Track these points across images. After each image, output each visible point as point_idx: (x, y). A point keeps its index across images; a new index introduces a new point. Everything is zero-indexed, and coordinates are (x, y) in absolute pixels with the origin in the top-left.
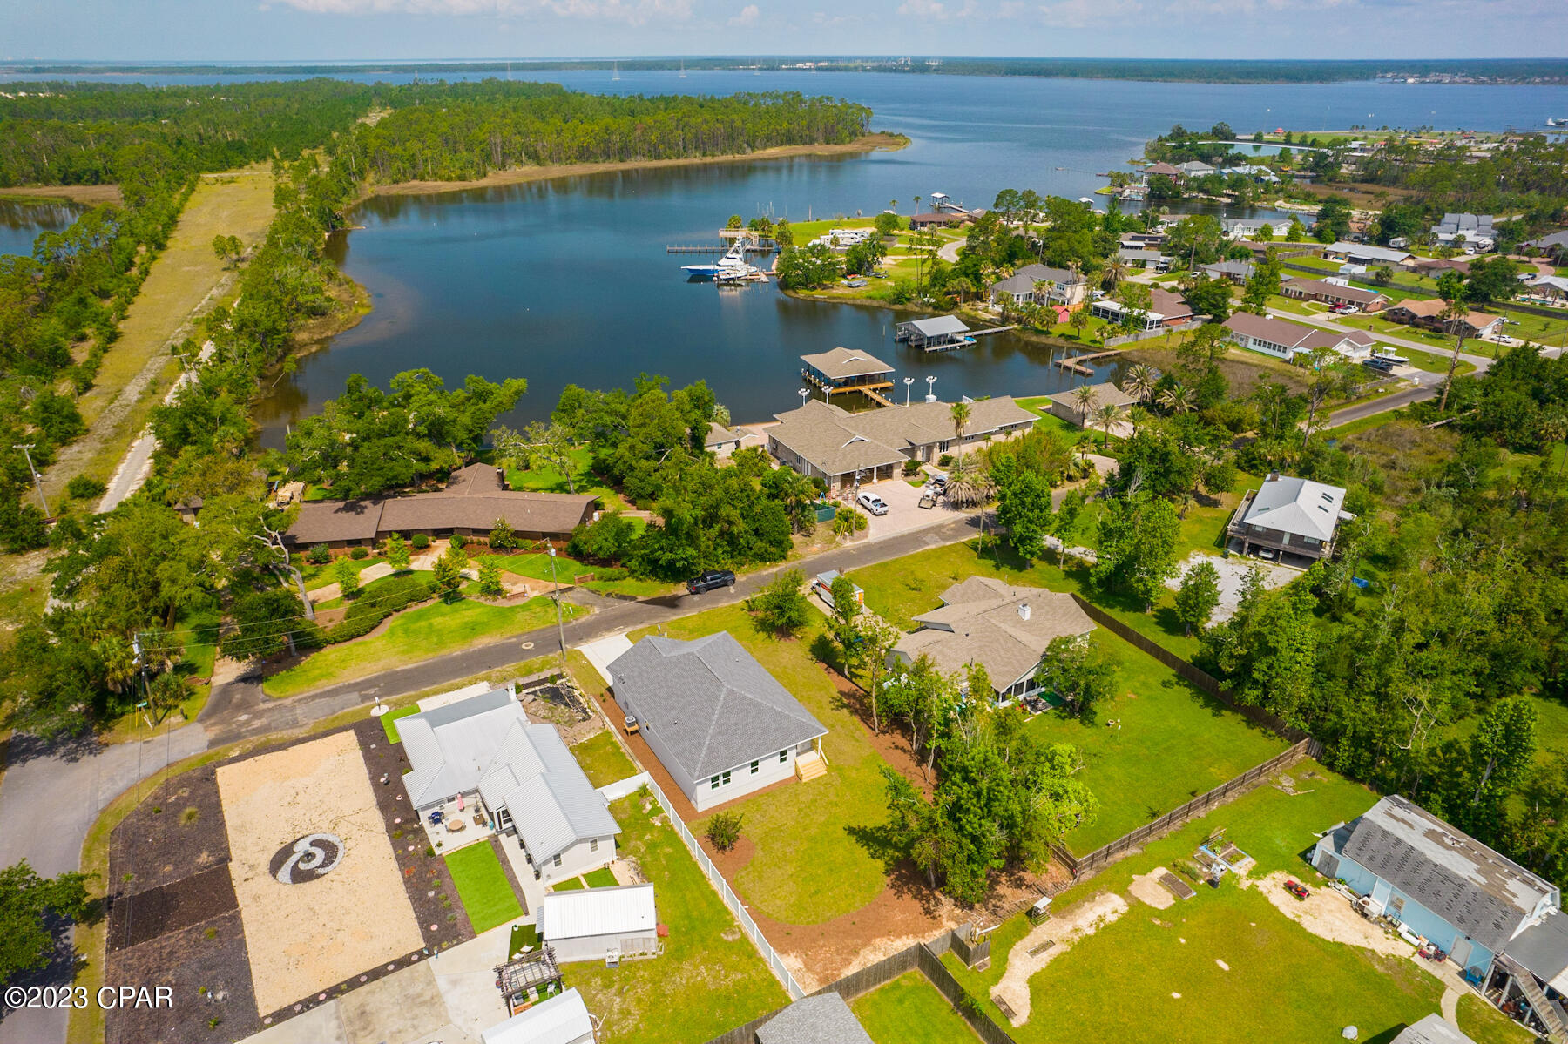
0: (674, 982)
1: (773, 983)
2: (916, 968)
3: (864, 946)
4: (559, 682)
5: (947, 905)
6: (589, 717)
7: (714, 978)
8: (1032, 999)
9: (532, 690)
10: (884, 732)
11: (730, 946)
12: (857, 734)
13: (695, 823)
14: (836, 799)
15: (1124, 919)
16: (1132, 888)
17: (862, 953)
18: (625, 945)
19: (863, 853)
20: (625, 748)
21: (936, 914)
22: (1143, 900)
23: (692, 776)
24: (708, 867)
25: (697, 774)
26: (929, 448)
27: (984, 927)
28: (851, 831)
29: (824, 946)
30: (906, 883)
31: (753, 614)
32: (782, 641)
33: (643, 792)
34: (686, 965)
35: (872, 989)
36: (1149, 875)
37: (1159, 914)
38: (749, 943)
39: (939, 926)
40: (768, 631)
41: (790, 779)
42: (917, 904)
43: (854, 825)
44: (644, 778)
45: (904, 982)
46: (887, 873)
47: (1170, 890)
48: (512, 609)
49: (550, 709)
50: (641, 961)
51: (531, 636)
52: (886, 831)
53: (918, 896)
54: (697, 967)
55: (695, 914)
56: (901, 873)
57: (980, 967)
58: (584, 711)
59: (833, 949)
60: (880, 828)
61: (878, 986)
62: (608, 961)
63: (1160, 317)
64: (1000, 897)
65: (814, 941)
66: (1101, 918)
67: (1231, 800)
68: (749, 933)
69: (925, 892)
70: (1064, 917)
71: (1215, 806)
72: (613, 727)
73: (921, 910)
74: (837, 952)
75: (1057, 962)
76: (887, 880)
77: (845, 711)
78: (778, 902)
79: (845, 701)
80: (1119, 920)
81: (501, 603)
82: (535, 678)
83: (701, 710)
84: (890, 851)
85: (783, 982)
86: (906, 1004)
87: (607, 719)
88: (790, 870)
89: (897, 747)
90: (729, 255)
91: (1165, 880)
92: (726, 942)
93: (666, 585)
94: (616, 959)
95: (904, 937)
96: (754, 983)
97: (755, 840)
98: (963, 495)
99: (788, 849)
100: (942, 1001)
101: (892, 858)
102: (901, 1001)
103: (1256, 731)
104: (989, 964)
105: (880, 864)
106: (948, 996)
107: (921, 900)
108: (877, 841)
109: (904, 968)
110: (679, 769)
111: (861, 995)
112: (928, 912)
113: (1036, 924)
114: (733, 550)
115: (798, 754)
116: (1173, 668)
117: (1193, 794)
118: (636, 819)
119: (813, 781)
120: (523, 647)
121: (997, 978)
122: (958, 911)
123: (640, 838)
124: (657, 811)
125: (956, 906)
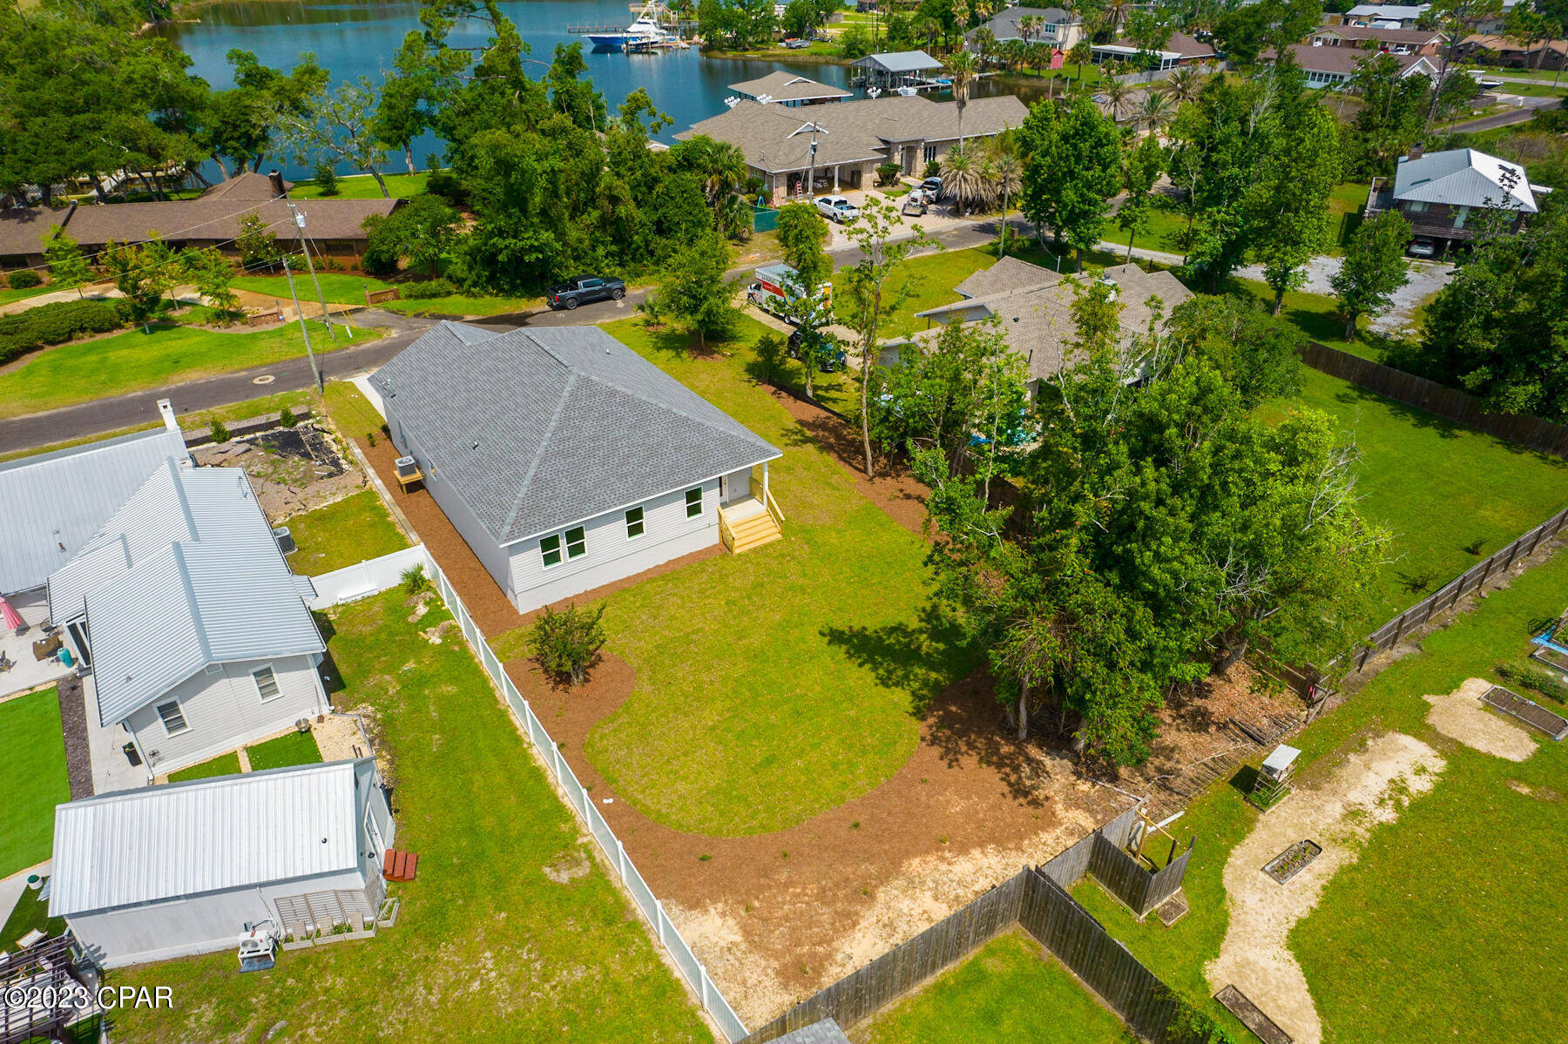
0: (409, 1002)
1: (664, 988)
2: (1016, 925)
3: (884, 878)
4: (301, 424)
5: (1058, 776)
6: (341, 471)
7: (515, 983)
8: (1313, 990)
9: (247, 437)
10: (883, 475)
11: (562, 896)
12: (834, 480)
13: (511, 635)
14: (801, 581)
15: (1444, 784)
16: (1431, 720)
17: (881, 895)
18: (285, 908)
19: (861, 677)
20: (396, 515)
21: (1040, 794)
22: (1468, 743)
23: (496, 534)
24: (525, 721)
25: (507, 529)
26: (910, 149)
27: (1156, 818)
28: (836, 637)
29: (789, 883)
30: (961, 734)
31: (651, 329)
32: (700, 360)
33: (415, 582)
34: (446, 953)
35: (916, 990)
36: (1456, 695)
37: (1518, 772)
38: (609, 888)
39: (1051, 822)
40: (675, 349)
41: (709, 551)
42: (991, 776)
43: (841, 624)
44: (417, 556)
45: (991, 965)
46: (919, 714)
47: (1517, 721)
48: (253, 337)
49: (273, 463)
50: (335, 947)
51: (273, 368)
52: (906, 634)
53: (991, 758)
54: (473, 957)
55: (488, 823)
56: (948, 713)
57: (1166, 915)
58: (335, 462)
59: (812, 889)
60: (893, 630)
61: (929, 980)
62: (244, 953)
63: (1176, 55)
64: (1168, 752)
65: (765, 872)
66: (1398, 786)
67: (1543, 558)
68: (610, 861)
69: (1006, 749)
70: (1315, 787)
71: (1519, 569)
72: (379, 482)
73: (1006, 789)
74: (821, 896)
75: (1336, 889)
76: (920, 728)
77: (810, 447)
78: (682, 787)
79: (809, 433)
80: (1438, 788)
81: (238, 329)
82: (261, 420)
83: (524, 418)
84: (920, 671)
85: (688, 984)
86: (1006, 1026)
87: (371, 472)
88: (710, 717)
89: (908, 497)
90: (640, 20)
91: (1493, 703)
92: (554, 886)
93: (514, 301)
94: (265, 947)
95: (976, 853)
96: (617, 990)
97: (634, 662)
98: (968, 191)
99: (705, 677)
100: (1094, 1010)
101: (925, 683)
102: (991, 1018)
103: (1527, 457)
104: (1185, 903)
105: (902, 698)
106: (1108, 994)
107: (1000, 765)
108: (889, 652)
109: (990, 930)
110: (477, 526)
111: (889, 1007)
112: (1019, 791)
113: (1264, 805)
114: (621, 253)
115: (724, 505)
116: (1346, 378)
117: (1473, 551)
118: (391, 634)
119: (755, 551)
120: (256, 381)
121: (1213, 938)
122: (1084, 787)
123: (389, 669)
124: (437, 614)
125: (1079, 775)
